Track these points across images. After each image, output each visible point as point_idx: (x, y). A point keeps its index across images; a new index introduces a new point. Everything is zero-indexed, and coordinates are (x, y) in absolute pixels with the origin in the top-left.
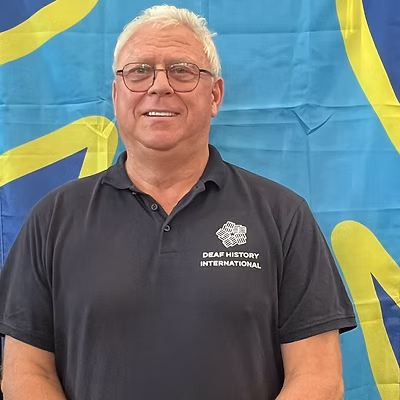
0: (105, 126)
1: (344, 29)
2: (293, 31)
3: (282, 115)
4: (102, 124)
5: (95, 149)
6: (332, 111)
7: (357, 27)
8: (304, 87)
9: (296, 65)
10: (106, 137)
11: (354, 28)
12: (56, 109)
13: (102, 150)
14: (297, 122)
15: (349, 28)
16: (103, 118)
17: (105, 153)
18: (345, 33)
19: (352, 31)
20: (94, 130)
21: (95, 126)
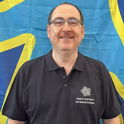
0: (31, 37)
1: (111, 9)
2: (94, 9)
3: (89, 36)
5: (28, 44)
6: (106, 36)
7: (115, 9)
8: (97, 27)
9: (95, 20)
10: (32, 41)
11: (114, 9)
13: (30, 45)
14: (94, 39)
15: (113, 9)
16: (31, 34)
17: (31, 46)
18: (111, 10)
19: (113, 10)
20: (27, 38)
21: (28, 37)
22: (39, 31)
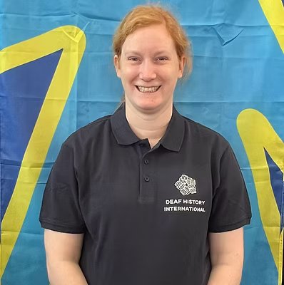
0: (77, 33)
3: (206, 30)
4: (75, 32)
5: (69, 50)
6: (241, 29)
8: (222, 11)
10: (78, 42)
12: (40, 20)
13: (74, 51)
14: (216, 36)
16: (76, 27)
17: (76, 53)
20: (68, 36)
21: (70, 33)
22: (94, 20)
